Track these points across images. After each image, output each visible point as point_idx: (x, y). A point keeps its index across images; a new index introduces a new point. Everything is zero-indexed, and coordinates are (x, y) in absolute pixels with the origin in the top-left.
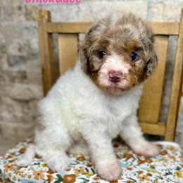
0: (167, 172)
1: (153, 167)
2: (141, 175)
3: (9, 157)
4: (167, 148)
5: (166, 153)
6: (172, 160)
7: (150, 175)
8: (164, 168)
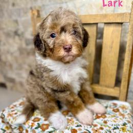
0: (116, 127)
1: (105, 122)
2: (95, 128)
3: (12, 108)
4: (120, 107)
5: (118, 110)
6: (121, 117)
7: (102, 129)
8: (114, 123)
